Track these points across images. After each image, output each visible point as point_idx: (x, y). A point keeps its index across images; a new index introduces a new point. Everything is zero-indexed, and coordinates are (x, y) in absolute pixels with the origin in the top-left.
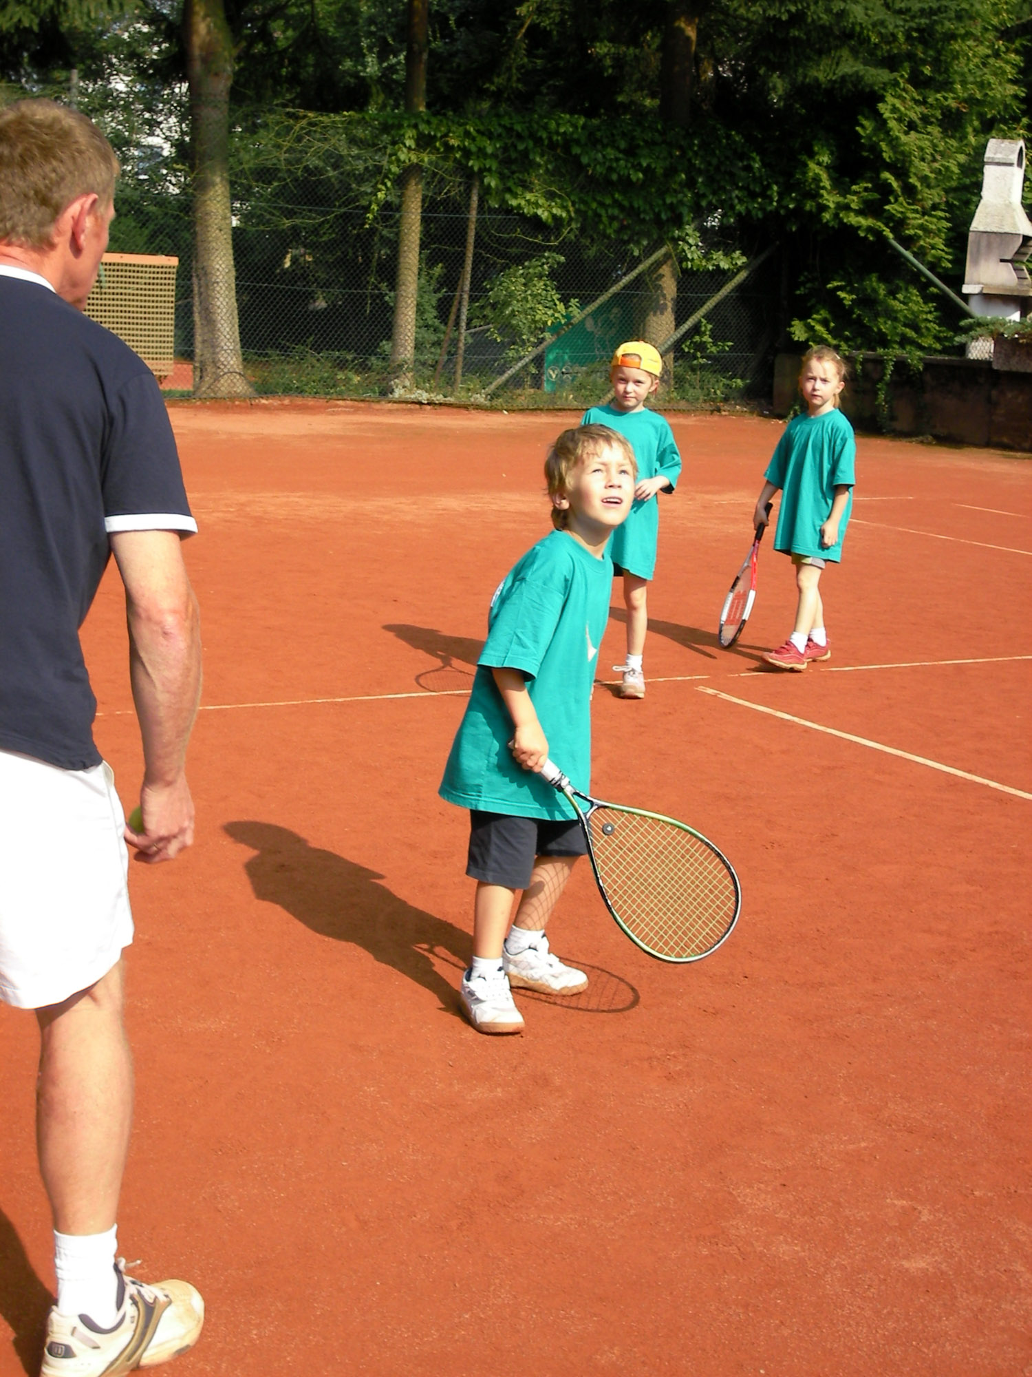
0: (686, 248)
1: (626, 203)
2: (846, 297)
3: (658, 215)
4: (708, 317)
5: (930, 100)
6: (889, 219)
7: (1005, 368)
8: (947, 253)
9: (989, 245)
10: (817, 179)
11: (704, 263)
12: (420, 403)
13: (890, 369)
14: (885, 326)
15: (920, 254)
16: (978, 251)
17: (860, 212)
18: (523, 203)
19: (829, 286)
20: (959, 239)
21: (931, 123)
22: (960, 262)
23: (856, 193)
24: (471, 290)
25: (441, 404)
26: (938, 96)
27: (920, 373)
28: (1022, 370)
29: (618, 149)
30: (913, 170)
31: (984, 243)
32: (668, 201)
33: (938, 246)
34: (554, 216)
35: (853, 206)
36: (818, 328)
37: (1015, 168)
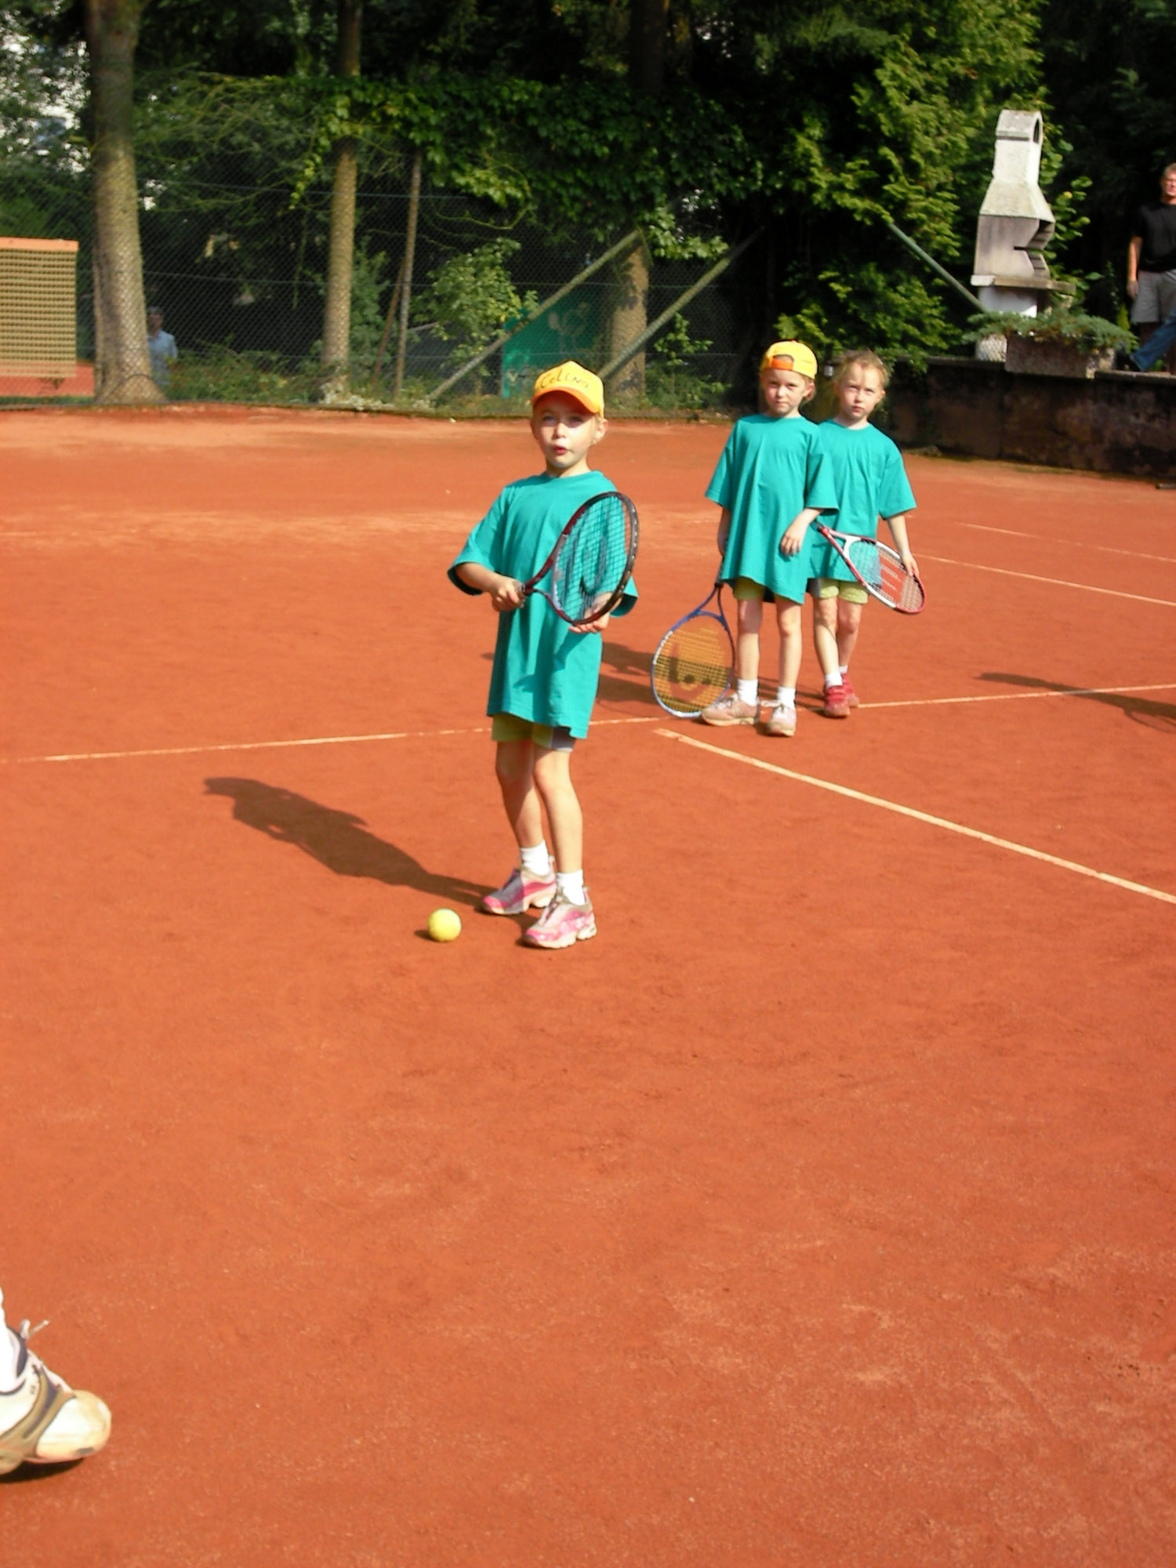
0: (658, 233)
1: (589, 182)
2: (841, 290)
3: (626, 196)
4: (684, 312)
5: (935, 66)
6: (889, 201)
7: (1019, 370)
8: (954, 240)
9: (1001, 231)
10: (807, 155)
11: (679, 251)
12: (355, 410)
14: (884, 322)
15: (924, 241)
16: (989, 237)
17: (855, 193)
18: (472, 181)
19: (822, 277)
20: (967, 224)
21: (936, 92)
22: (969, 250)
23: (851, 171)
24: (413, 280)
25: (379, 412)
26: (945, 61)
27: (924, 376)
28: (1038, 372)
29: (580, 120)
30: (915, 145)
31: (995, 229)
32: (639, 179)
33: (944, 232)
34: (508, 198)
35: (849, 186)
36: (809, 324)
37: (1031, 143)
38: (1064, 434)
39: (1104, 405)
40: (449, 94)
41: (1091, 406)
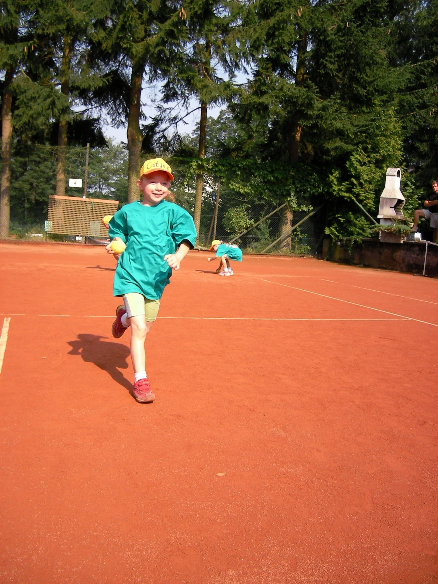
0: (292, 204)
1: (271, 189)
2: (342, 220)
3: (282, 193)
4: (299, 226)
5: (371, 156)
6: (354, 194)
7: (384, 242)
8: (373, 205)
9: (386, 202)
10: (333, 181)
11: (298, 209)
12: (198, 250)
13: (353, 242)
14: (352, 229)
15: (365, 206)
16: (383, 204)
17: (346, 192)
18: (235, 187)
19: (336, 216)
20: (377, 202)
21: (372, 163)
22: (377, 208)
23: (343, 185)
24: (218, 214)
25: (205, 251)
26: (374, 155)
27: (361, 244)
28: (388, 242)
29: (268, 171)
30: (361, 177)
31: (385, 201)
32: (286, 188)
33: (371, 203)
34: (246, 192)
35: (343, 190)
36: (333, 230)
37: (396, 177)
38: (395, 260)
39: (405, 251)
40: (228, 163)
41: (402, 252)
